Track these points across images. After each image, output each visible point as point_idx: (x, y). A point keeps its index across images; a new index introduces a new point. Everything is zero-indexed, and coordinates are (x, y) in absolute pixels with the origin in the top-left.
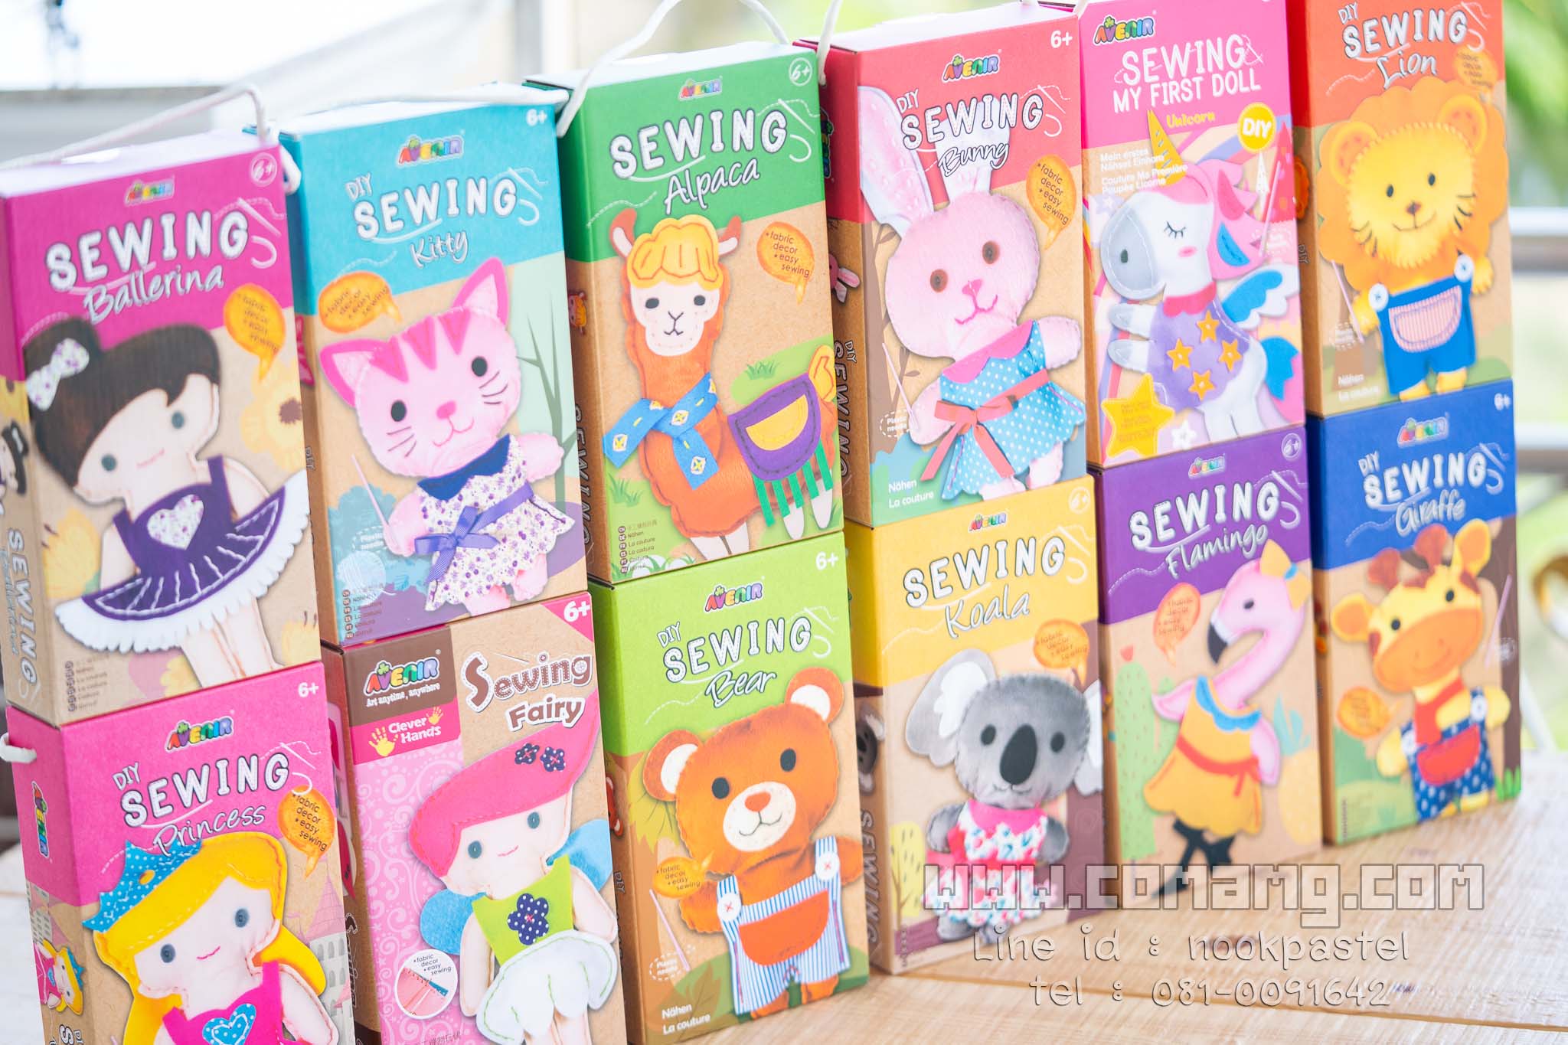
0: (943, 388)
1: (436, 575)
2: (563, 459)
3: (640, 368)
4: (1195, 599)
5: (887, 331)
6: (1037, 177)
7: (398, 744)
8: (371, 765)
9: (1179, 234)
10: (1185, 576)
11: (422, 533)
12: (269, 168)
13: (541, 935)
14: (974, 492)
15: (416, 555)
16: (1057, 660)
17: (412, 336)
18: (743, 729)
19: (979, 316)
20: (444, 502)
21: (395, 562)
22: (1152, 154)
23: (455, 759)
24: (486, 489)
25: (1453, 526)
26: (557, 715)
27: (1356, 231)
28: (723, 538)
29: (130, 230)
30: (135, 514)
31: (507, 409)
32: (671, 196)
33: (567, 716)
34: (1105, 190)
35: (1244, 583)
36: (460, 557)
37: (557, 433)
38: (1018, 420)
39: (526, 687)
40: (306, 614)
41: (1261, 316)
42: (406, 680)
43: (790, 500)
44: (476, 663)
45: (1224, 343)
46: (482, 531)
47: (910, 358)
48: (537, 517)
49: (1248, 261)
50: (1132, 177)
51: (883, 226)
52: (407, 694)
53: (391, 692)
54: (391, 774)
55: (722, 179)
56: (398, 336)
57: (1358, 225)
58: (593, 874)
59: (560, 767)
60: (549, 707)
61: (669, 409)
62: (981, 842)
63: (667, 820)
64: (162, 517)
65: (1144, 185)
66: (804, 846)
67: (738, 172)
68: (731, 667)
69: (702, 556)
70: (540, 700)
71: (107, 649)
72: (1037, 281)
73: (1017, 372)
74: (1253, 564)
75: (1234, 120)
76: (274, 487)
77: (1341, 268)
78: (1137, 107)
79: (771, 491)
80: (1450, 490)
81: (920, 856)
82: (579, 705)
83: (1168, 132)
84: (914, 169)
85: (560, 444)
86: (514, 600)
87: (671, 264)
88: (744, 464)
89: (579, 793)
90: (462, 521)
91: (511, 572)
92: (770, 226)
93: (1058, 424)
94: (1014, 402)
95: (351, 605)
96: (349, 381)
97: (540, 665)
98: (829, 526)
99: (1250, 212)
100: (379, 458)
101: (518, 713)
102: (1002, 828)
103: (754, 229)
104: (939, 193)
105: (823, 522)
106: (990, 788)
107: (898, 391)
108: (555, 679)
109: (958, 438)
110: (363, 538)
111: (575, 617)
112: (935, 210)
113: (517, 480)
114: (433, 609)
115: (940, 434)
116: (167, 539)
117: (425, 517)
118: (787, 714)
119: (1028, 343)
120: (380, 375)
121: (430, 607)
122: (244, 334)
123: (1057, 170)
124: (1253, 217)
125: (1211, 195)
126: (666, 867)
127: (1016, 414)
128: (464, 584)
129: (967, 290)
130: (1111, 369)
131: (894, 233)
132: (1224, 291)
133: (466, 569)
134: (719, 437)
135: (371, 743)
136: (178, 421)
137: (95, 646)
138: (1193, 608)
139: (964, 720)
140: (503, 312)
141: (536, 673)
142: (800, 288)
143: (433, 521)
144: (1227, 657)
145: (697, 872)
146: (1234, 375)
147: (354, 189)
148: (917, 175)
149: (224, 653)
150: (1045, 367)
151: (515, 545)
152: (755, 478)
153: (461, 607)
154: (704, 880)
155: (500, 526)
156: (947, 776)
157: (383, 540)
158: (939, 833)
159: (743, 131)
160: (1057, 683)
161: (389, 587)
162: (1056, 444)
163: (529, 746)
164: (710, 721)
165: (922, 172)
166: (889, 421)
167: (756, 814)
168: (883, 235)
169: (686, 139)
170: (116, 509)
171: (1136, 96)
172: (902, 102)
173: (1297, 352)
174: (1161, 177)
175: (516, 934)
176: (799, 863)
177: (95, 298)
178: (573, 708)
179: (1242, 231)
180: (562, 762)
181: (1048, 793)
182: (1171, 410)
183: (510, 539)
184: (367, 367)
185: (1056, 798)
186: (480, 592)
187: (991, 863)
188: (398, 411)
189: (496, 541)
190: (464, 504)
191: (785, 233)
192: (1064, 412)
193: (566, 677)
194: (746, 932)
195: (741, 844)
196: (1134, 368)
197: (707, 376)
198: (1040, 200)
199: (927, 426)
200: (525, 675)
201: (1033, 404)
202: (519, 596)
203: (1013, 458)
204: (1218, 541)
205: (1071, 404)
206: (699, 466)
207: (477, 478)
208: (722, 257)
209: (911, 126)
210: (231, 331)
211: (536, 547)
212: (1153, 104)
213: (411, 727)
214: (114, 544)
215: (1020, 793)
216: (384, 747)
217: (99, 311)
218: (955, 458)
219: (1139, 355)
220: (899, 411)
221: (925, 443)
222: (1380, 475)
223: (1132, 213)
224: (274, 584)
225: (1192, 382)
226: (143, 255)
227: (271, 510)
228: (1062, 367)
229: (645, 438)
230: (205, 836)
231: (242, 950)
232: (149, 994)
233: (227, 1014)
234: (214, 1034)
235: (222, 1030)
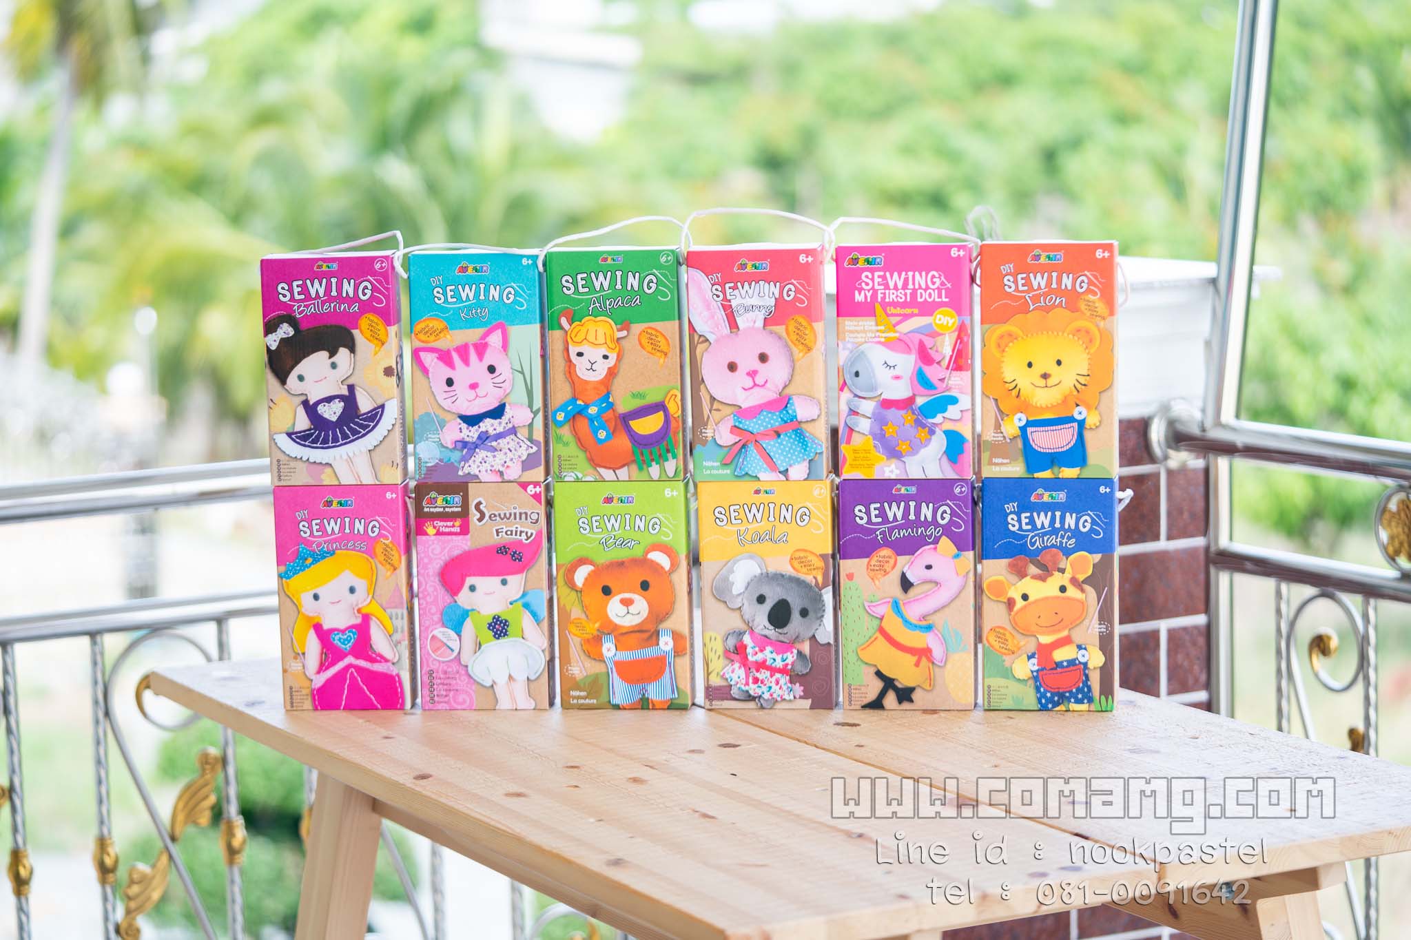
0: (734, 420)
1: (465, 459)
2: (533, 419)
3: (573, 384)
4: (893, 557)
5: (702, 386)
6: (792, 325)
7: (438, 530)
8: (424, 538)
9: (892, 368)
10: (887, 544)
11: (458, 438)
12: (384, 265)
13: (504, 636)
14: (755, 475)
15: (455, 448)
16: (804, 570)
17: (458, 350)
18: (620, 564)
19: (756, 390)
20: (470, 427)
21: (443, 449)
22: (877, 325)
23: (466, 544)
24: (492, 425)
25: (1068, 553)
26: (520, 536)
27: (1006, 383)
28: (615, 472)
29: (316, 282)
30: (311, 403)
31: (505, 391)
32: (592, 306)
33: (526, 538)
34: (847, 339)
35: (926, 555)
36: (477, 454)
37: (530, 406)
38: (781, 444)
39: (505, 519)
40: (393, 462)
41: (944, 417)
42: (444, 503)
43: (653, 460)
44: (480, 503)
45: (919, 428)
46: (489, 444)
47: (716, 402)
48: (518, 443)
49: (936, 388)
50: (864, 335)
51: (700, 336)
52: (444, 509)
53: (436, 507)
54: (433, 543)
55: (620, 303)
56: (451, 349)
57: (1008, 380)
58: (534, 615)
59: (520, 560)
60: (516, 532)
61: (587, 406)
62: (756, 653)
63: (577, 599)
64: (324, 406)
65: (870, 340)
66: (652, 630)
67: (629, 300)
68: (614, 533)
69: (602, 477)
70: (512, 527)
71: (296, 457)
72: (792, 376)
73: (780, 419)
74: (932, 546)
75: (931, 314)
76: (380, 403)
77: (996, 400)
78: (869, 300)
79: (642, 454)
80: (1066, 531)
81: (720, 651)
82: (532, 534)
83: (888, 315)
84: (718, 311)
85: (532, 411)
86: (504, 479)
87: (591, 337)
88: (627, 438)
89: (529, 575)
90: (479, 437)
91: (503, 466)
92: (646, 328)
93: (805, 450)
94: (779, 435)
95: (422, 464)
96: (427, 365)
97: (513, 511)
98: (674, 477)
99: (939, 363)
100: (439, 402)
101: (500, 530)
102: (769, 649)
103: (637, 328)
104: (733, 325)
105: (671, 474)
106: (762, 627)
107: (709, 416)
108: (520, 519)
109: (744, 446)
110: (429, 436)
111: (533, 493)
112: (731, 332)
113: (508, 424)
114: (462, 474)
115: (733, 442)
116: (326, 416)
117: (461, 432)
118: (642, 562)
119: (786, 406)
120: (441, 364)
121: (460, 473)
122: (368, 334)
123: (804, 323)
124: (940, 366)
125: (914, 351)
126: (575, 621)
127: (779, 441)
128: (478, 467)
129: (748, 374)
130: (847, 430)
131: (707, 340)
132: (920, 401)
133: (480, 460)
134: (614, 423)
135: (425, 528)
136: (334, 366)
137: (291, 455)
138: (892, 561)
139: (746, 588)
140: (505, 346)
141: (510, 515)
142: (662, 360)
143: (465, 434)
144: (912, 592)
145: (593, 628)
146: (926, 446)
147: (434, 281)
148: (721, 314)
149: (352, 471)
150: (797, 420)
151: (506, 453)
152: (634, 447)
153: (477, 477)
154: (595, 633)
155: (499, 444)
156: (737, 614)
157: (439, 438)
158: (731, 643)
159: (633, 282)
160: (804, 581)
161: (441, 460)
162: (804, 460)
163: (504, 547)
164: (603, 557)
165: (724, 314)
166: (703, 431)
167: (625, 608)
168: (701, 340)
169: (601, 281)
170: (303, 398)
171: (869, 295)
172: (712, 278)
173: (967, 440)
174: (882, 337)
175: (491, 633)
176: (651, 636)
177: (299, 307)
178: (529, 535)
179: (933, 373)
180: (521, 558)
181: (797, 637)
182: (885, 457)
183: (504, 451)
184: (436, 360)
185: (803, 641)
186: (486, 471)
187: (761, 665)
188: (450, 382)
189: (496, 450)
190: (481, 430)
191: (654, 332)
192: (809, 445)
193: (526, 519)
194: (617, 664)
195: (617, 621)
196: (861, 431)
197: (608, 393)
198: (794, 337)
199: (726, 438)
200: (505, 514)
201: (790, 437)
202: (506, 477)
203: (778, 463)
204: (910, 530)
205: (813, 441)
206: (602, 434)
207: (488, 419)
208: (618, 339)
209: (717, 290)
210: (361, 332)
211: (517, 457)
212: (879, 300)
213: (445, 525)
214: (301, 412)
215: (780, 633)
216: (431, 531)
217: (300, 313)
218: (742, 456)
219: (864, 425)
220: (709, 427)
221: (725, 445)
222: (1019, 515)
223: (863, 352)
224: (377, 445)
225: (898, 445)
226: (321, 293)
227: (377, 413)
228: (807, 421)
229: (574, 417)
230: (337, 549)
231: (352, 605)
232: (307, 613)
233: (343, 632)
234: (336, 639)
235: (340, 639)
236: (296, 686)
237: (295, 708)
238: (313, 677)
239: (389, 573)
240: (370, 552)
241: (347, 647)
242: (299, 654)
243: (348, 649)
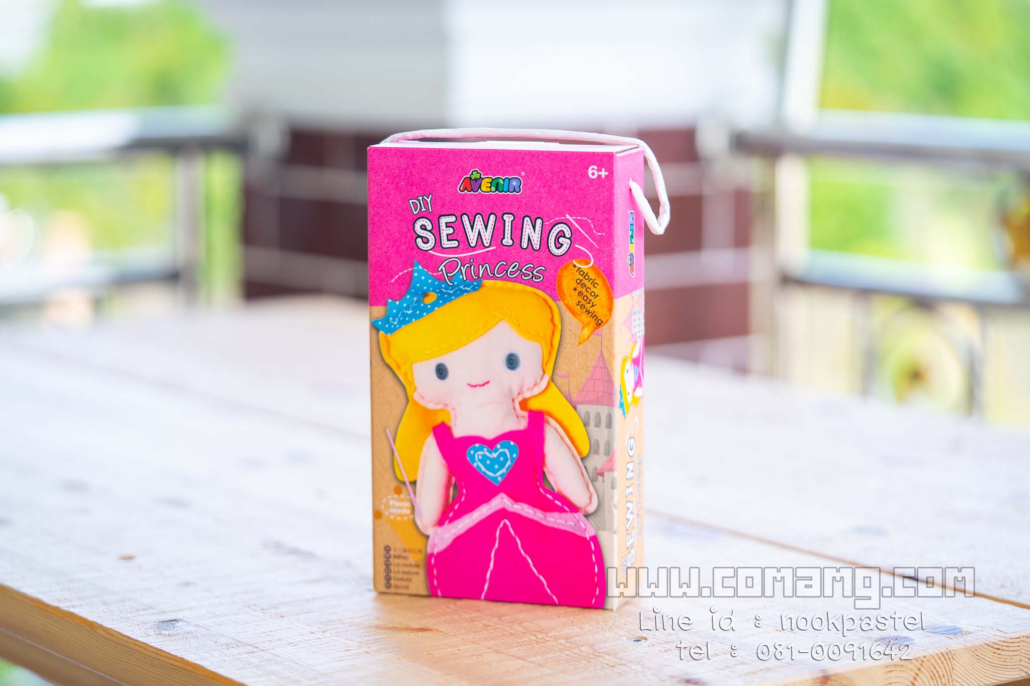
230: (486, 276)
231: (511, 391)
232: (421, 402)
233: (491, 444)
234: (477, 457)
235: (485, 458)
236: (397, 546)
237: (392, 590)
238: (430, 531)
239: (586, 332)
240: (551, 287)
241: (497, 476)
242: (404, 483)
243: (500, 479)
